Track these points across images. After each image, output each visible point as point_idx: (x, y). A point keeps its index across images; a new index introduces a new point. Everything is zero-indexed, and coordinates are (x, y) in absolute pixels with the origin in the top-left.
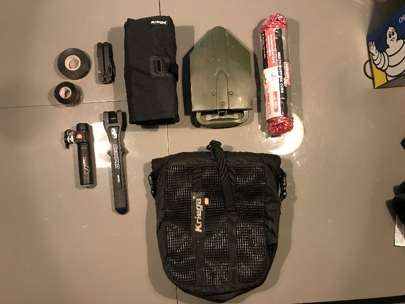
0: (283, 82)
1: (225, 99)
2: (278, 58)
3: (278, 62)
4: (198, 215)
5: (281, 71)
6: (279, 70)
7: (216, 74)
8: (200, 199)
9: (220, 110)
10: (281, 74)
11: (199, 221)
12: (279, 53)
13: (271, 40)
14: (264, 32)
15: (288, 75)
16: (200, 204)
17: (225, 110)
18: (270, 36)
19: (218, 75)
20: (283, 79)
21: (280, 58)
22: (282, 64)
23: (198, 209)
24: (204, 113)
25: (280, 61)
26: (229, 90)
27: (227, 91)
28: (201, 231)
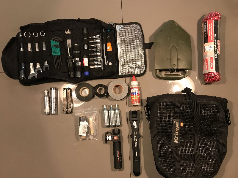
0: (217, 52)
1: (175, 63)
2: (214, 37)
3: (214, 40)
4: (176, 133)
5: (216, 45)
6: (215, 45)
7: (170, 48)
8: (178, 123)
9: (172, 69)
10: (216, 47)
11: (177, 136)
12: (215, 35)
13: (211, 26)
14: (207, 22)
15: (219, 48)
16: (178, 126)
17: (175, 69)
18: (210, 24)
19: (171, 48)
20: (217, 50)
21: (215, 37)
22: (217, 41)
23: (176, 129)
24: (161, 70)
25: (216, 39)
26: (178, 57)
27: (177, 58)
28: (177, 142)
